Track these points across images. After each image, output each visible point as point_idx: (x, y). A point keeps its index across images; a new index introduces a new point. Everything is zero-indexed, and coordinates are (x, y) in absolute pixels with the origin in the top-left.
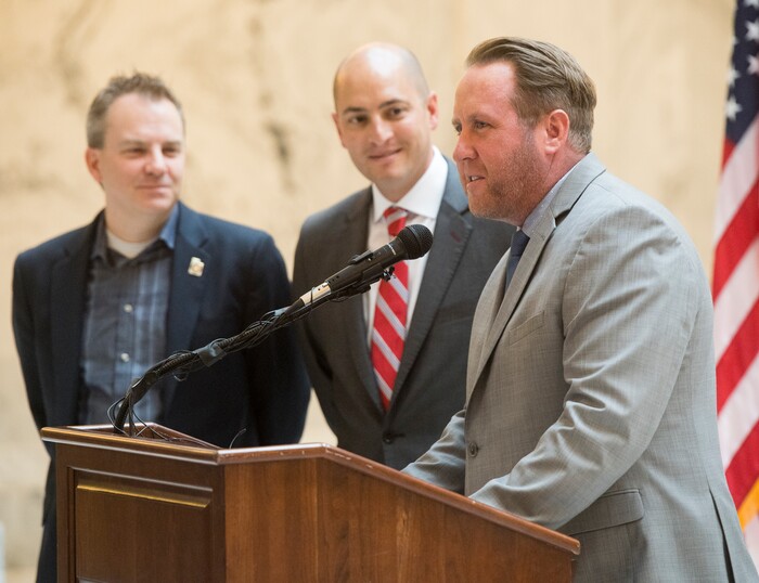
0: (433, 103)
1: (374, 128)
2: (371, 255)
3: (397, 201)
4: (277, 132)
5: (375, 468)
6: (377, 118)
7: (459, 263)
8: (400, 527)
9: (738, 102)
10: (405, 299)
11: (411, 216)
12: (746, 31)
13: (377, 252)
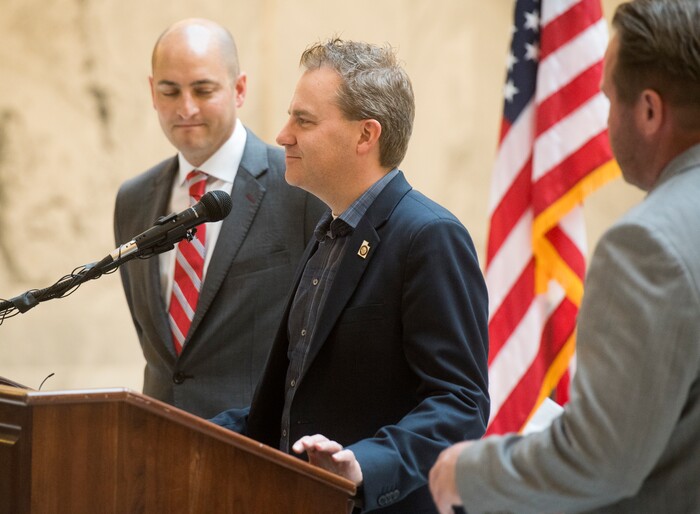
0: (243, 83)
1: (184, 102)
2: (175, 217)
3: (198, 166)
4: (99, 95)
5: (172, 412)
6: (187, 94)
7: (253, 222)
8: (193, 466)
9: (515, 85)
10: (202, 255)
11: (211, 179)
12: (525, 20)
13: (181, 215)
